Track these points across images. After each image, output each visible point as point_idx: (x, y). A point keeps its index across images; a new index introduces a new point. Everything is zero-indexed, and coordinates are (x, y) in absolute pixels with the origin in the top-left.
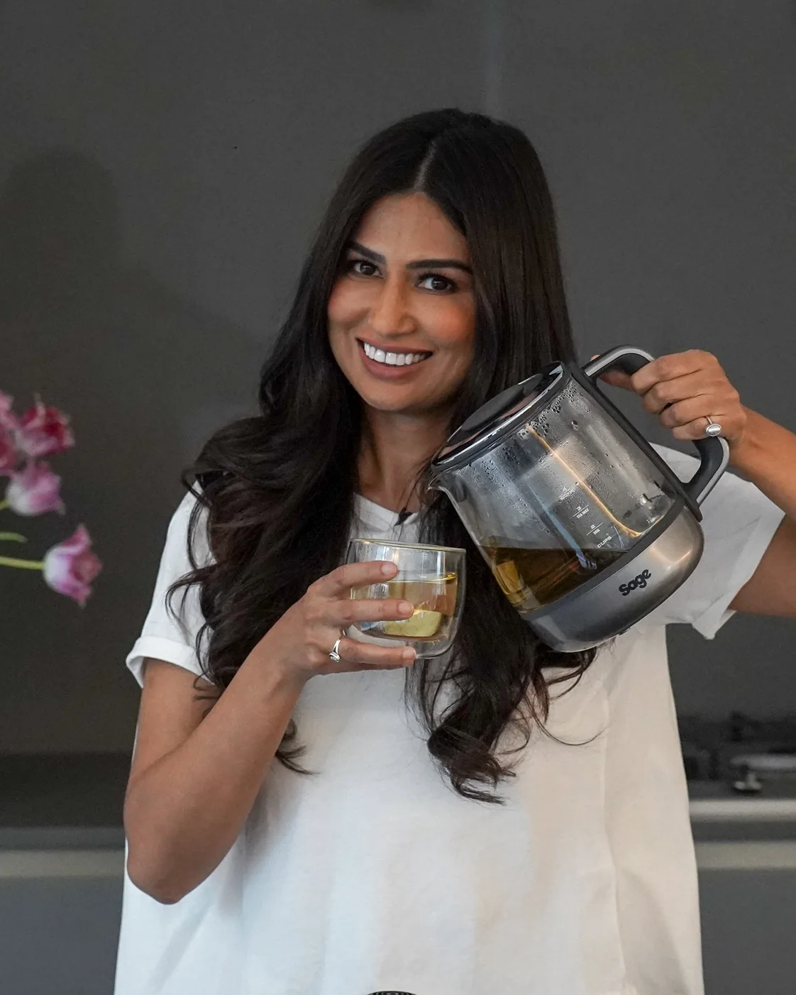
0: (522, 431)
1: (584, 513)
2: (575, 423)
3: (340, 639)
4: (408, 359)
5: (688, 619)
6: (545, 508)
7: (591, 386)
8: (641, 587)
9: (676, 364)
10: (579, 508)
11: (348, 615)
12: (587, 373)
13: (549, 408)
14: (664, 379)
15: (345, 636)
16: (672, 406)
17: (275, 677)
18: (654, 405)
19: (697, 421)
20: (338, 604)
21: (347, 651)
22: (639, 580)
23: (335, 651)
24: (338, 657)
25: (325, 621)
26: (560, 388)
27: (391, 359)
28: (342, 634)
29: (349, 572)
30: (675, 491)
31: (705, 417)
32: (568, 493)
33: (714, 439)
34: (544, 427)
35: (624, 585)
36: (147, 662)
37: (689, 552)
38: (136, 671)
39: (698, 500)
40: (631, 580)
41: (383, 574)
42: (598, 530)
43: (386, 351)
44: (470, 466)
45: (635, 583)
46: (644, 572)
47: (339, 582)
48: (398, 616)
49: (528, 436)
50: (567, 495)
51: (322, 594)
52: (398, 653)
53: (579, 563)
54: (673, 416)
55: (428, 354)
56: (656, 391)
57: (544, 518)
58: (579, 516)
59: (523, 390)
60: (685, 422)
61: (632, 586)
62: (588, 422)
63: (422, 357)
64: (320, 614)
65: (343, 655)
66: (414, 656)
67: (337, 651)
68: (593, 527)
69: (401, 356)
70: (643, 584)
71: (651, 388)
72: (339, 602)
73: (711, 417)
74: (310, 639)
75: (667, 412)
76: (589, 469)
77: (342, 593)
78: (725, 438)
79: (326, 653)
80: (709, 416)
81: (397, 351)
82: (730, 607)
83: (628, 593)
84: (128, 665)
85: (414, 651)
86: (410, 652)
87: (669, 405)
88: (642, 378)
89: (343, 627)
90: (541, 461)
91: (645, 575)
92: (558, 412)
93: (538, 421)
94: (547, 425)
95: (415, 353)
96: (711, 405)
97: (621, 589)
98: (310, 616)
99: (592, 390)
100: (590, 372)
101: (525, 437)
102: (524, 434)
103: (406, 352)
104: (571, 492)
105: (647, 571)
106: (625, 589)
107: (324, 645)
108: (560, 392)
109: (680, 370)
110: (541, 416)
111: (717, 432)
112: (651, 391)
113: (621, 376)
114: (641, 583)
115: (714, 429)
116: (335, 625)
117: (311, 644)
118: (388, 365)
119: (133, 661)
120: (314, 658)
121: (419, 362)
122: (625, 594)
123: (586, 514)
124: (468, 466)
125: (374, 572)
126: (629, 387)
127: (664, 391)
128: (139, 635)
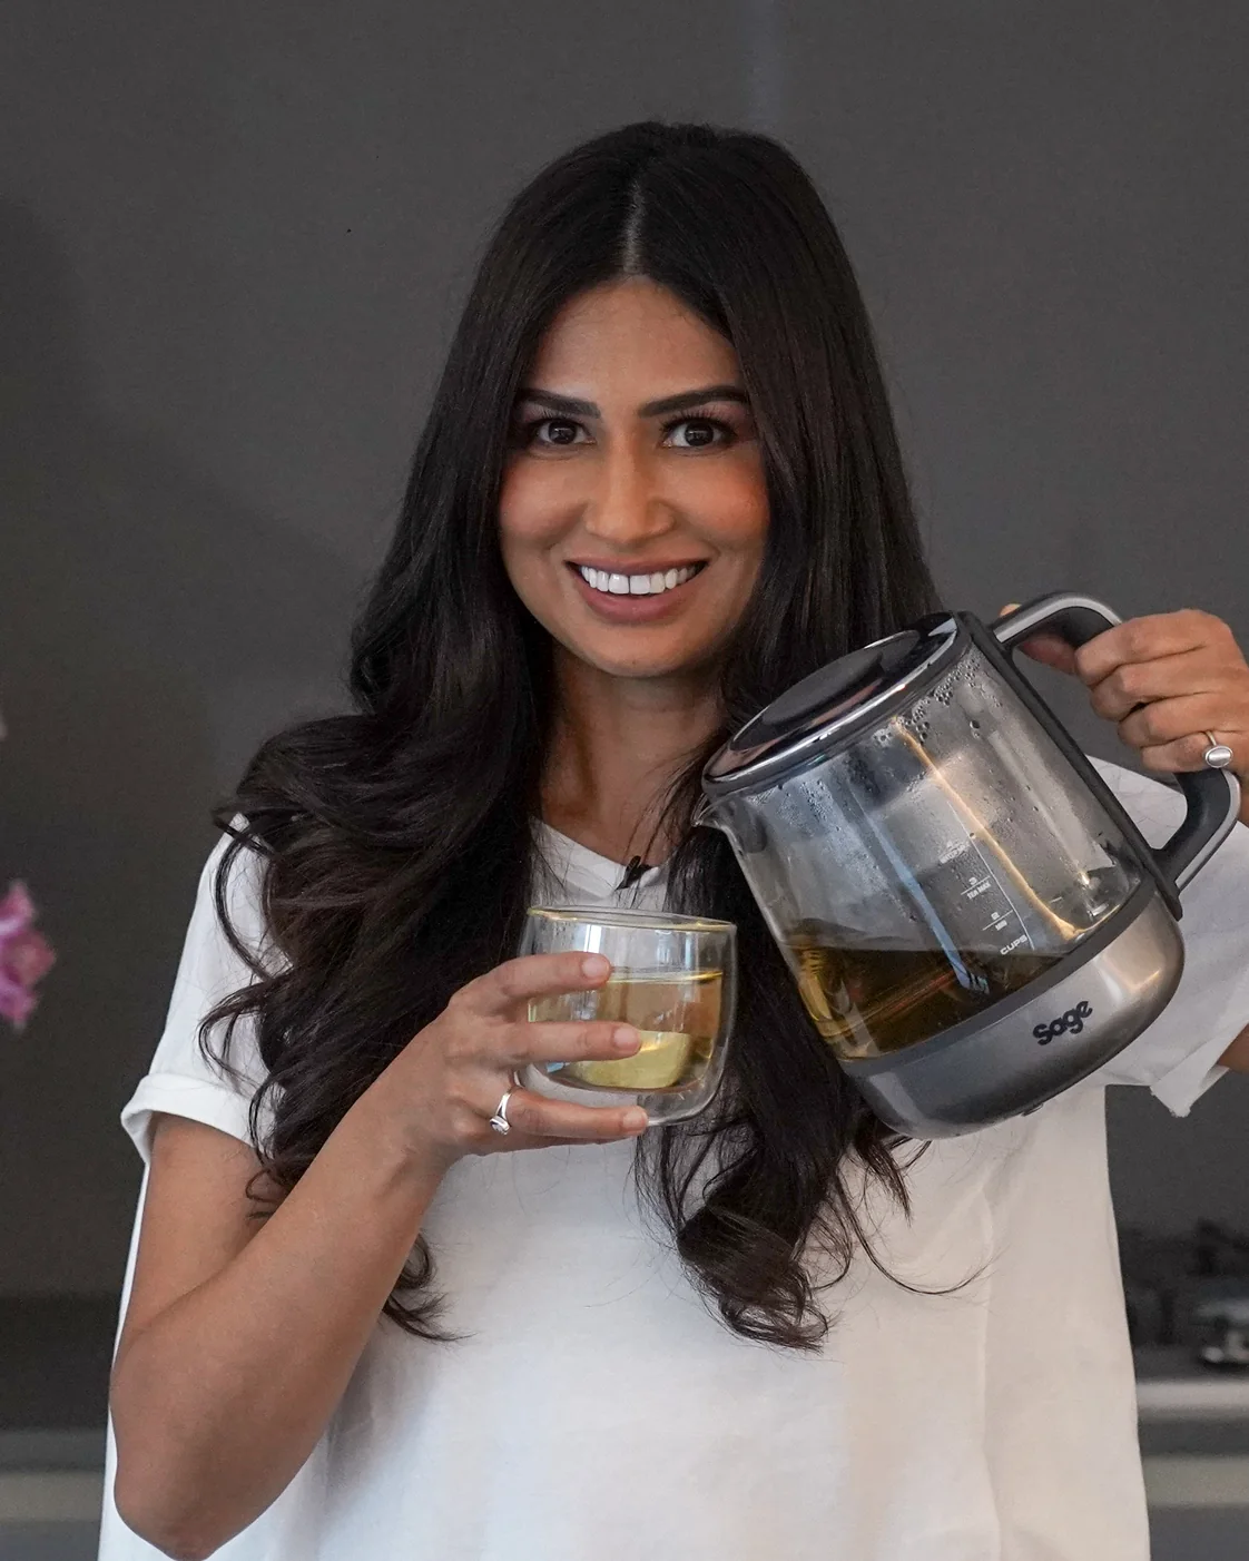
0: (879, 733)
1: (981, 889)
2: (976, 725)
3: (509, 1092)
4: (671, 579)
5: (1144, 1079)
6: (906, 876)
7: (1003, 660)
8: (1073, 1031)
9: (1163, 632)
10: (973, 880)
11: (522, 1050)
12: (998, 637)
13: (932, 695)
14: (1136, 659)
15: (519, 1084)
16: (1147, 708)
17: (394, 1157)
18: (1114, 704)
19: (1190, 739)
20: (503, 1029)
21: (520, 1115)
22: (1071, 1019)
23: (500, 1114)
24: (505, 1125)
25: (482, 1060)
26: (951, 661)
27: (640, 585)
28: (512, 1080)
29: (523, 972)
30: (1138, 862)
31: (1204, 733)
32: (955, 852)
33: (1215, 773)
34: (920, 727)
35: (1043, 1026)
36: (158, 1121)
37: (1156, 974)
38: (137, 1135)
39: (1179, 882)
40: (1057, 1017)
41: (583, 975)
42: (1004, 923)
43: (629, 572)
44: (780, 788)
45: (1063, 1023)
46: (1079, 1006)
47: (505, 990)
48: (612, 1053)
49: (889, 742)
50: (952, 855)
51: (476, 1009)
52: (615, 1117)
53: (954, 975)
54: (1145, 726)
55: (699, 566)
56: (1120, 681)
57: (904, 893)
58: (971, 895)
59: (880, 658)
60: (1167, 738)
61: (1057, 1028)
62: (995, 724)
63: (692, 570)
64: (472, 1047)
65: (514, 1123)
66: (643, 1121)
67: (503, 1115)
68: (995, 916)
69: (657, 577)
70: (1076, 1027)
71: (1112, 671)
72: (508, 1026)
73: (1216, 733)
74: (456, 1093)
75: (1136, 717)
76: (994, 811)
77: (511, 1009)
78: (1235, 774)
79: (485, 1117)
80: (1211, 731)
81: (648, 570)
82: (1220, 1062)
83: (1049, 1040)
84: (124, 1124)
85: (645, 1115)
86: (636, 1116)
87: (1141, 706)
88: (1096, 655)
89: (515, 1070)
90: (911, 790)
91: (1082, 1011)
92: (947, 703)
93: (911, 717)
94: (926, 724)
95: (678, 566)
96: (1215, 711)
97: (1036, 1033)
98: (454, 1049)
99: (1007, 669)
100: (1003, 635)
101: (884, 743)
102: (883, 738)
103: (664, 568)
104: (961, 850)
105: (1085, 1004)
106: (1045, 1034)
107: (481, 1103)
108: (951, 668)
109: (1163, 645)
110: (916, 709)
111: (1225, 760)
112: (1110, 678)
113: (1056, 647)
114: (1072, 1024)
115: (1218, 755)
116: (501, 1067)
117: (460, 1102)
118: (636, 596)
119: (134, 1118)
120: (463, 1126)
121: (687, 580)
122: (1042, 1043)
123: (984, 893)
124: (776, 789)
125: (570, 971)
126: (1074, 669)
127: (1133, 681)
128: (146, 1072)
